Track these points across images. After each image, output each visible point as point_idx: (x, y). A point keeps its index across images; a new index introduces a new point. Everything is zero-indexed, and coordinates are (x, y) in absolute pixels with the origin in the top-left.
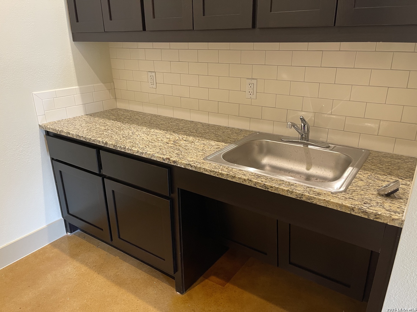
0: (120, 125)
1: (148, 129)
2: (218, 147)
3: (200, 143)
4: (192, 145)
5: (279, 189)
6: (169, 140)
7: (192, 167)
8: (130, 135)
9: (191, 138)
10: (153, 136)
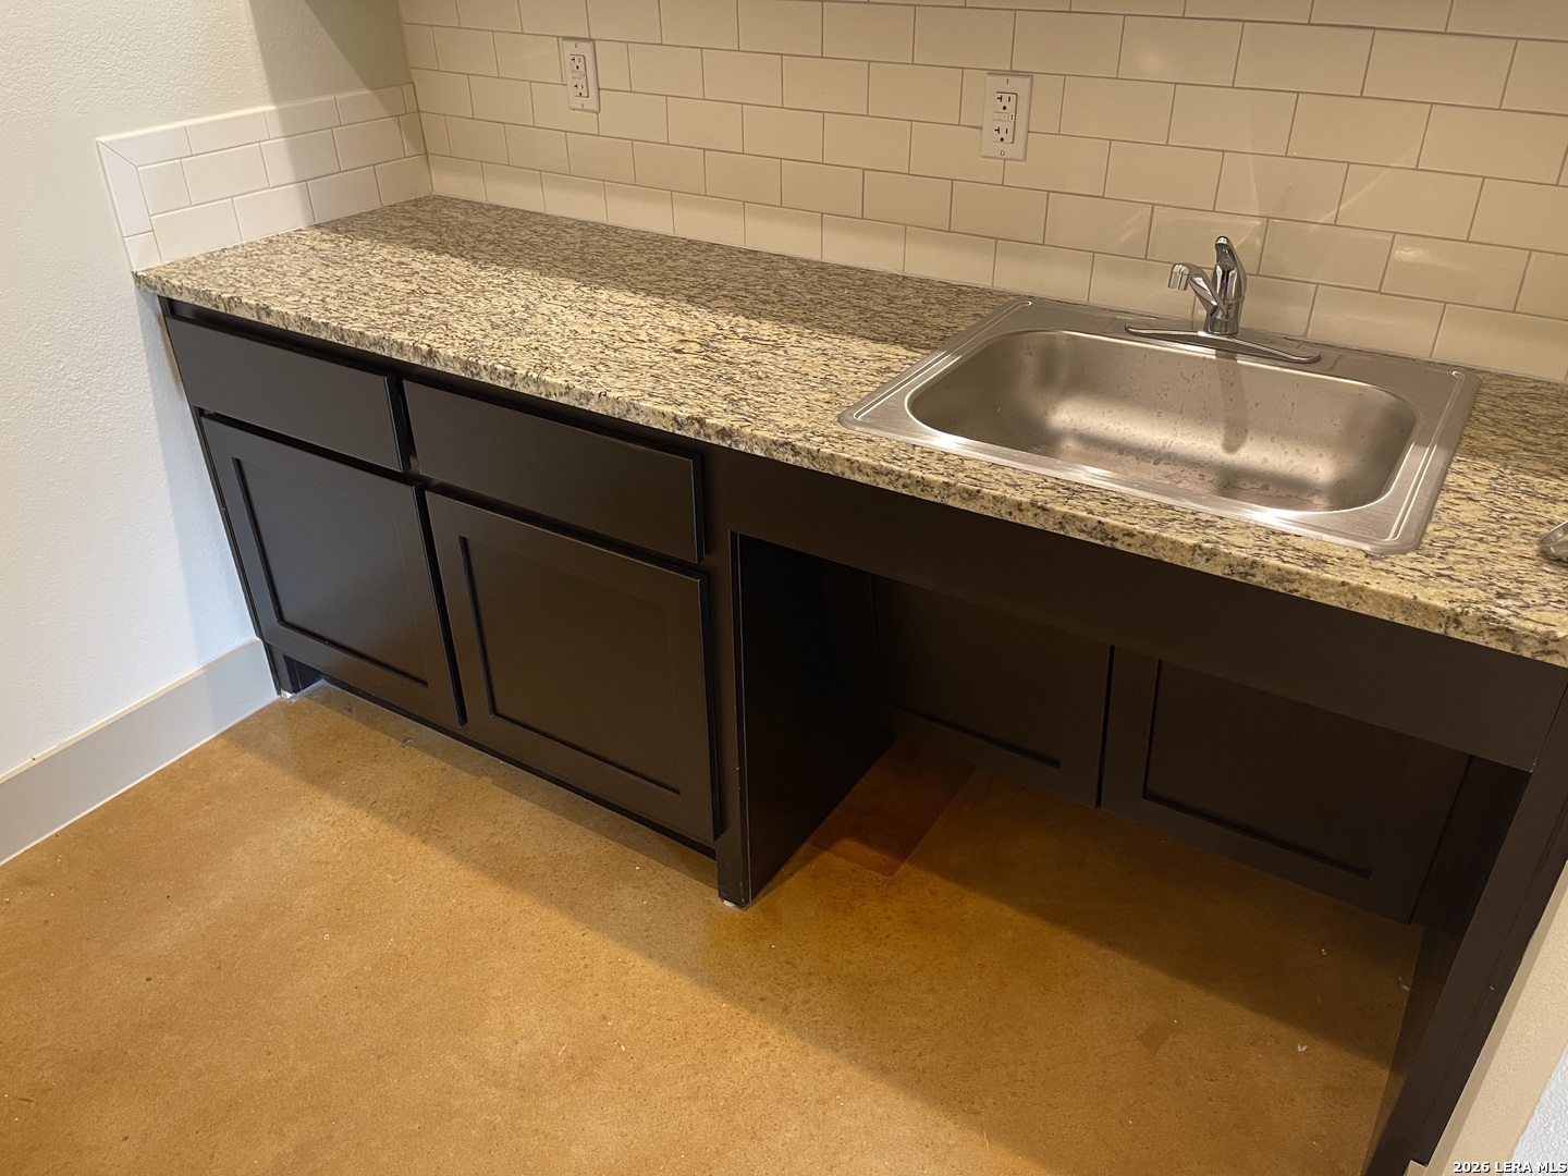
0: (464, 271)
1: (584, 289)
2: (884, 365)
3: (808, 351)
4: (780, 359)
5: (1159, 543)
6: (681, 337)
7: (796, 453)
8: (517, 315)
9: (767, 329)
10: (611, 318)
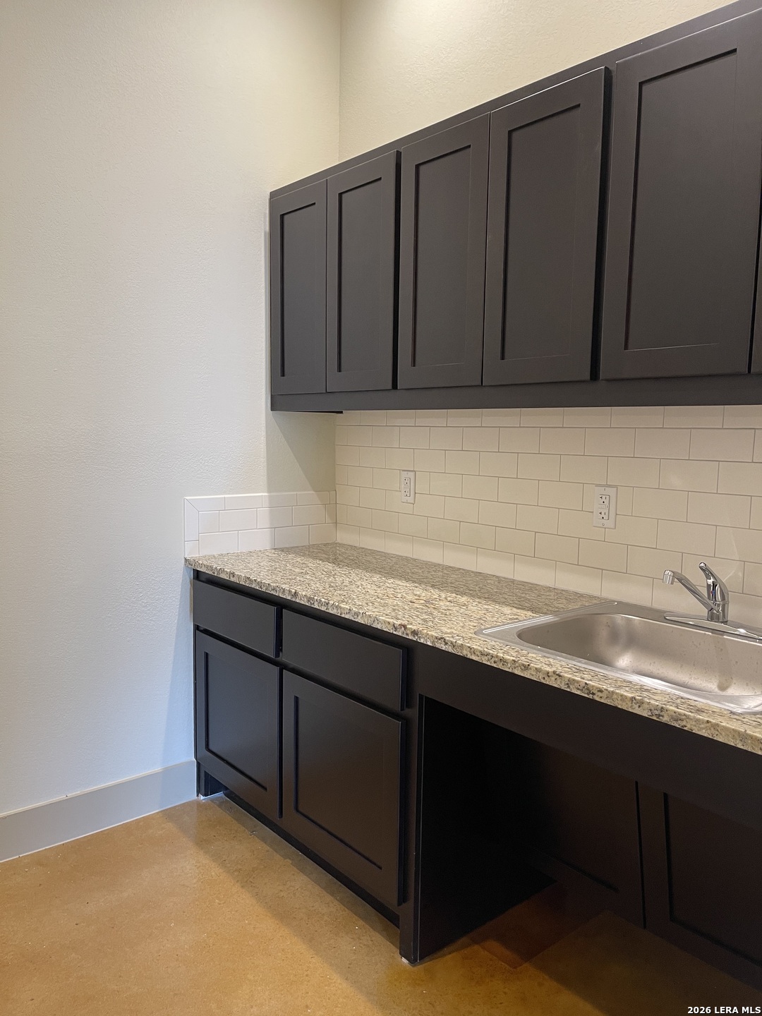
1: (383, 578)
2: (515, 617)
3: (479, 608)
4: (462, 609)
6: (418, 598)
8: (344, 584)
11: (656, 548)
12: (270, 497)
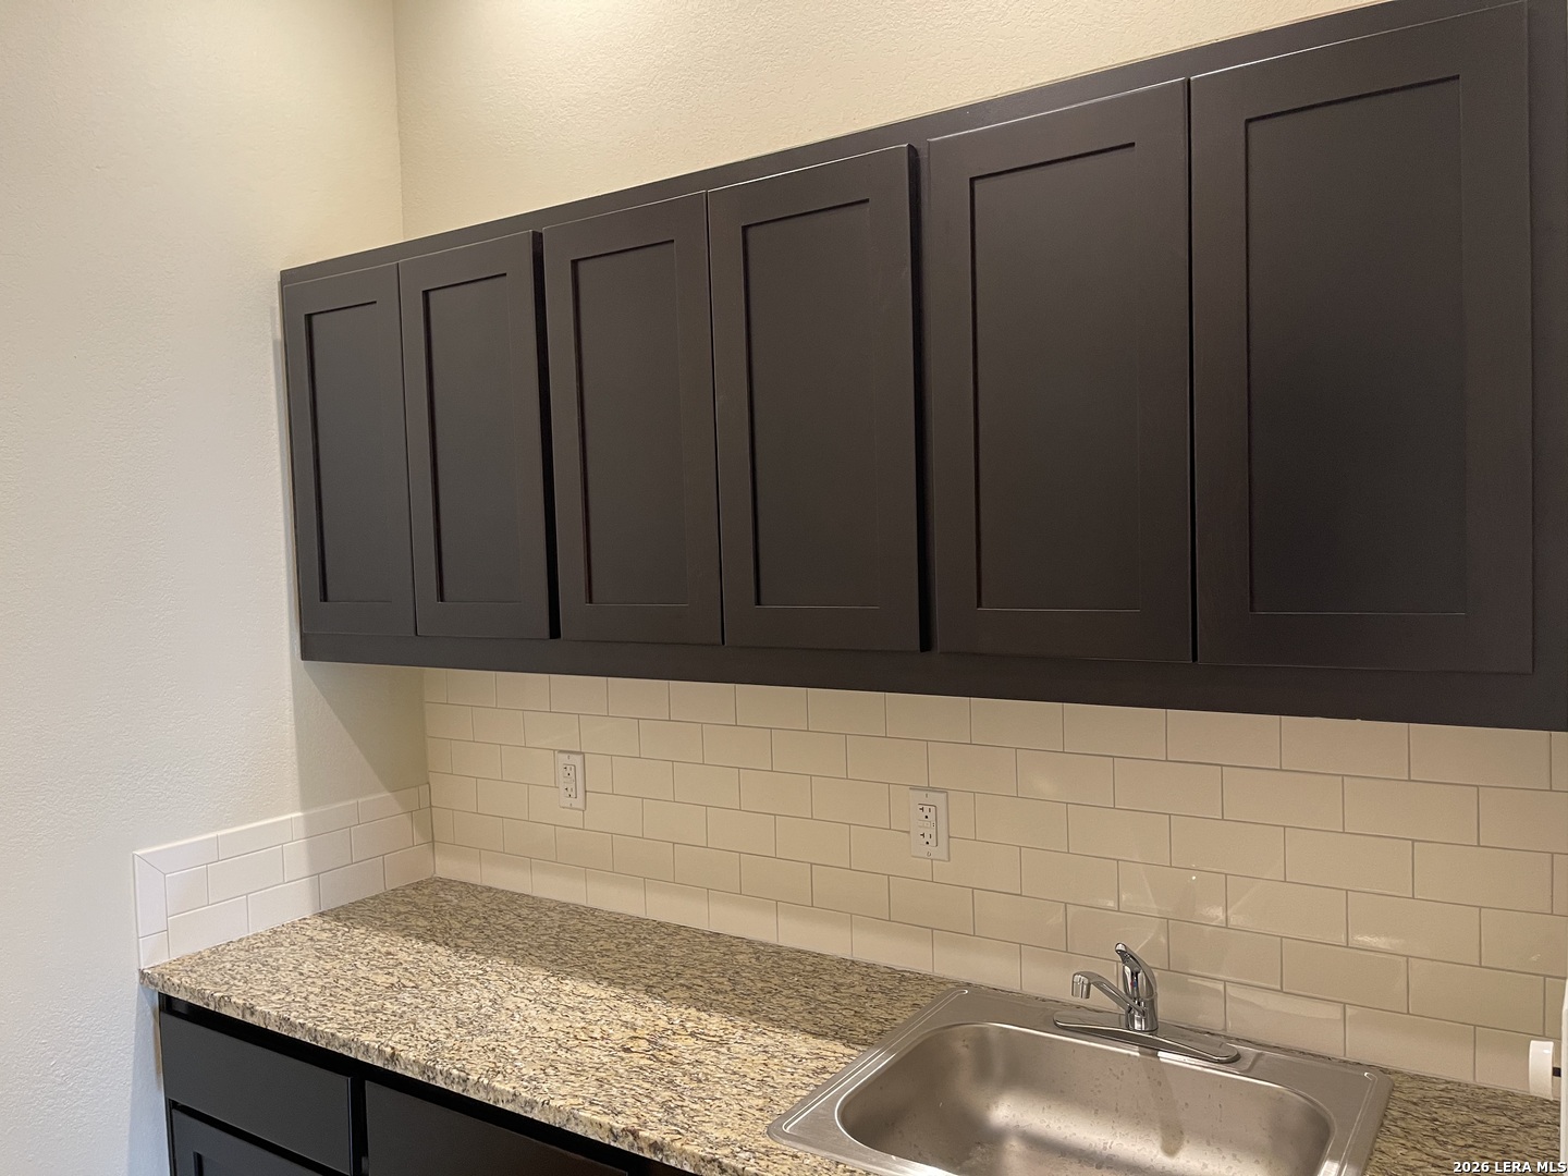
3: (750, 1048)
4: (722, 1057)
6: (633, 1034)
8: (483, 1011)
9: (714, 1023)
10: (570, 1012)
11: (1020, 895)
12: (308, 820)
